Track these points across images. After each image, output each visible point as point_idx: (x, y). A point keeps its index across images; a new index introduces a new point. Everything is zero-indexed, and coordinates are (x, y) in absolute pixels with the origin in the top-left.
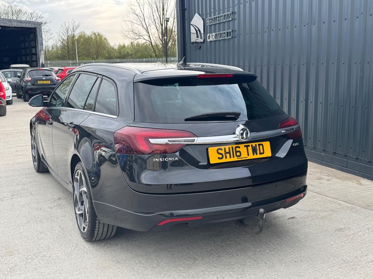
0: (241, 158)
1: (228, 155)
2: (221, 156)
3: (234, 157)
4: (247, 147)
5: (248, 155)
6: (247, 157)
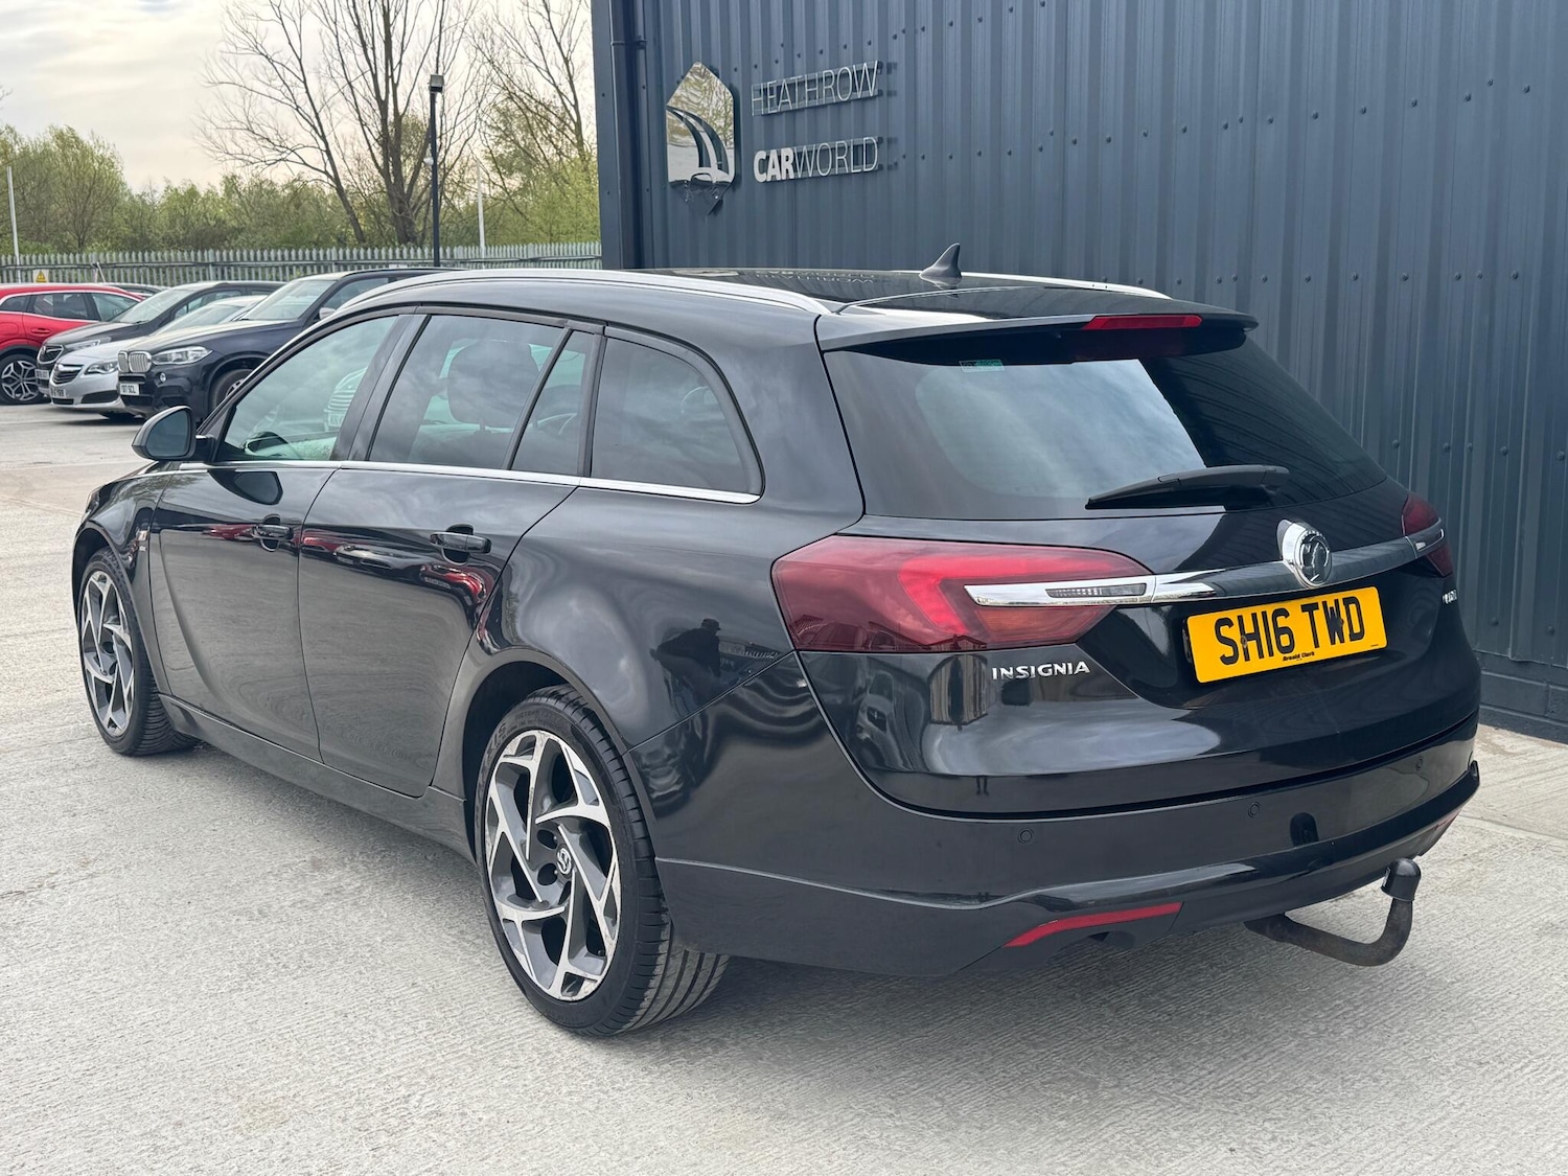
0: (1294, 658)
1: (1252, 645)
2: (1229, 652)
3: (1271, 654)
4: (1309, 609)
5: (1317, 645)
6: (1313, 654)
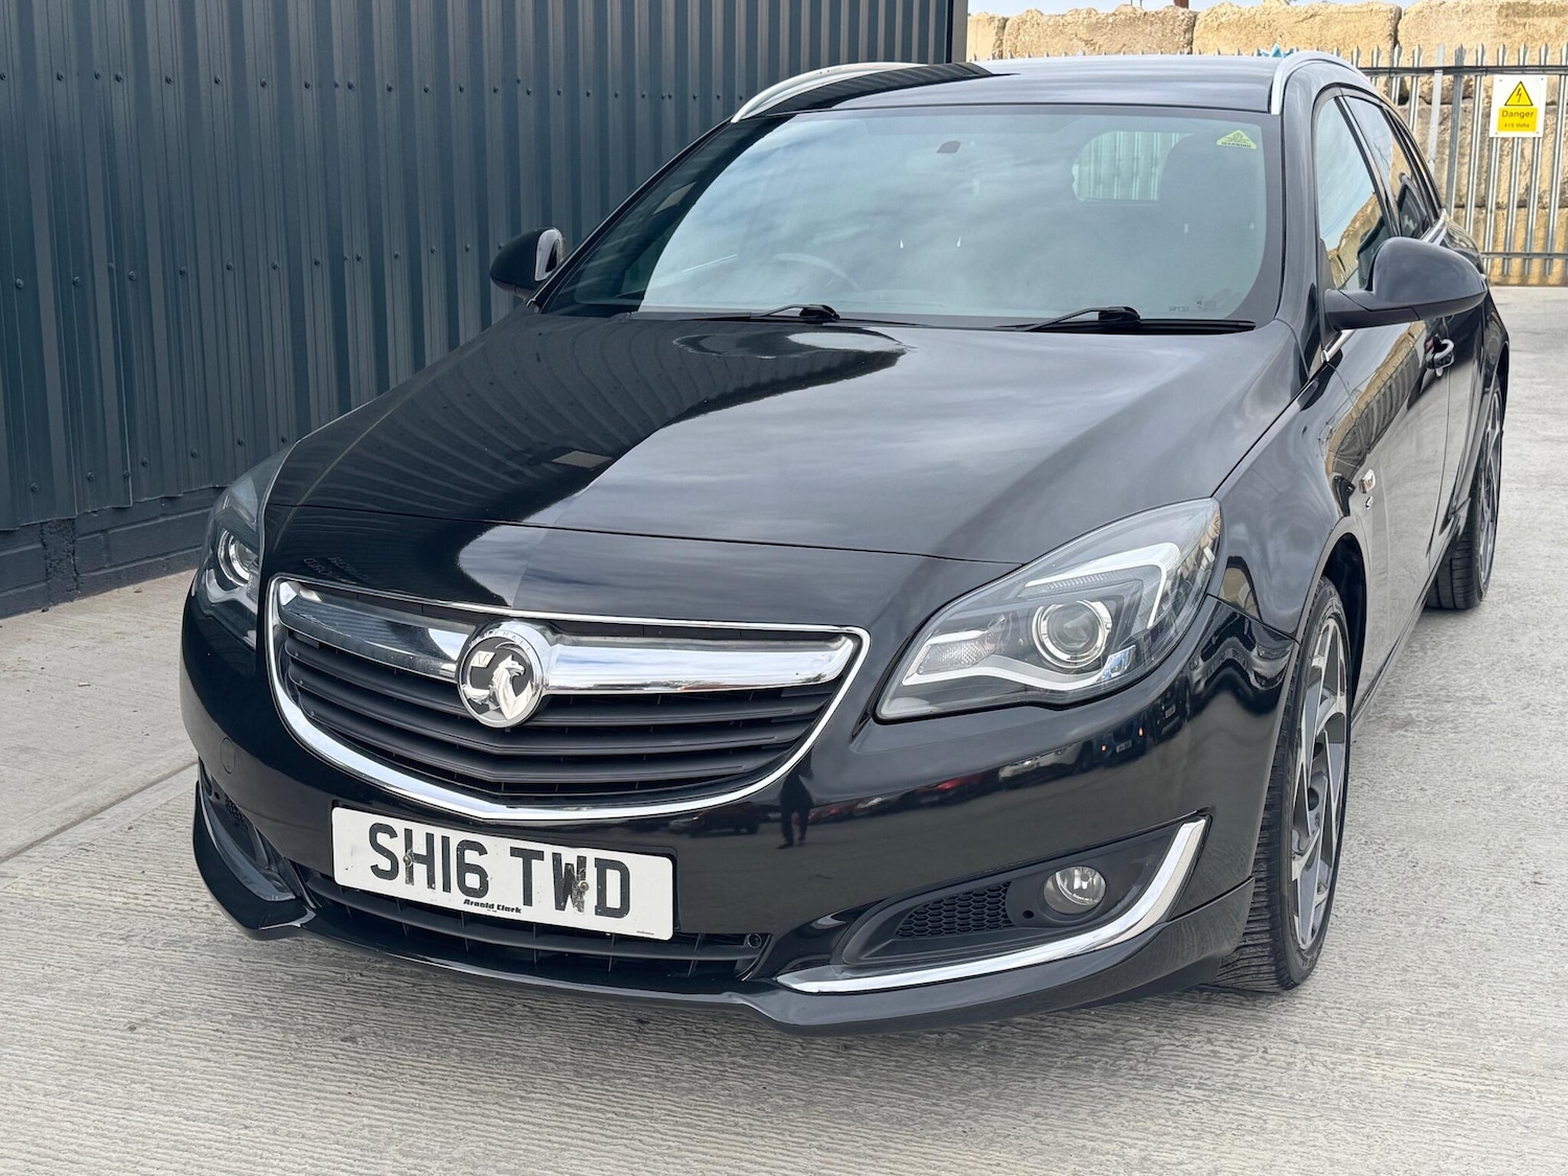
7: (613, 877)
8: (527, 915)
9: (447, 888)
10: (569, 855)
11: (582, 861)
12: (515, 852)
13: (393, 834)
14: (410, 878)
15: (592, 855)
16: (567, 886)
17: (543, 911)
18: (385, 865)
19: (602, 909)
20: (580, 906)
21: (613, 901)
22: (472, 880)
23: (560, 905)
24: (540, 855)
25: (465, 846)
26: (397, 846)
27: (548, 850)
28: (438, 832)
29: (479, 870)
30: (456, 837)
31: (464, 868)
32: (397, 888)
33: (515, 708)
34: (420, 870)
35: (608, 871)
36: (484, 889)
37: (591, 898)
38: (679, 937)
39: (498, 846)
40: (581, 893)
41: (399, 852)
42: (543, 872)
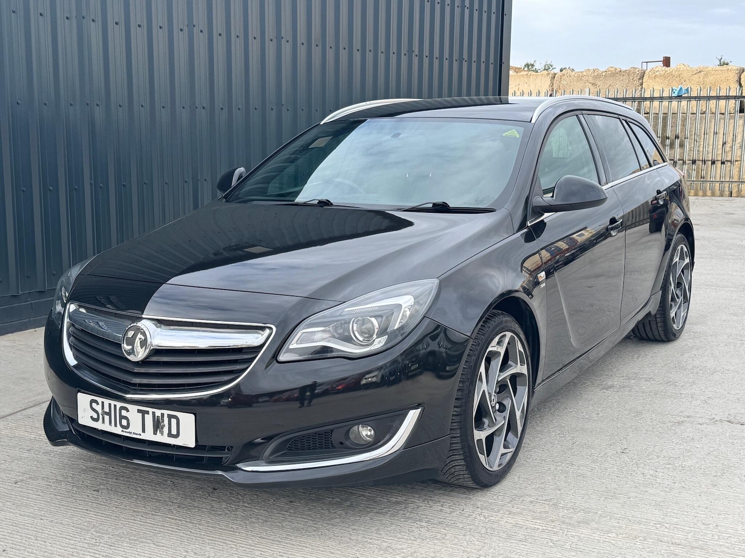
7: (174, 421)
8: (144, 437)
9: (116, 425)
10: (158, 413)
11: (163, 415)
12: (139, 411)
13: (98, 404)
14: (103, 422)
15: (166, 412)
16: (158, 425)
17: (149, 435)
18: (95, 416)
19: (170, 435)
20: (162, 433)
21: (174, 432)
22: (124, 422)
23: (155, 433)
24: (148, 412)
25: (122, 408)
26: (98, 408)
27: (151, 410)
28: (113, 403)
29: (126, 418)
30: (119, 404)
31: (122, 417)
32: (99, 425)
33: (141, 354)
34: (107, 418)
35: (172, 419)
36: (128, 427)
37: (166, 430)
38: (198, 447)
39: (133, 408)
40: (162, 428)
41: (100, 411)
42: (149, 419)
